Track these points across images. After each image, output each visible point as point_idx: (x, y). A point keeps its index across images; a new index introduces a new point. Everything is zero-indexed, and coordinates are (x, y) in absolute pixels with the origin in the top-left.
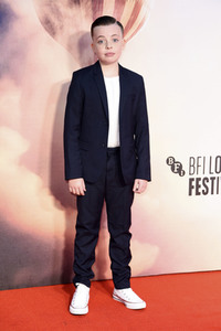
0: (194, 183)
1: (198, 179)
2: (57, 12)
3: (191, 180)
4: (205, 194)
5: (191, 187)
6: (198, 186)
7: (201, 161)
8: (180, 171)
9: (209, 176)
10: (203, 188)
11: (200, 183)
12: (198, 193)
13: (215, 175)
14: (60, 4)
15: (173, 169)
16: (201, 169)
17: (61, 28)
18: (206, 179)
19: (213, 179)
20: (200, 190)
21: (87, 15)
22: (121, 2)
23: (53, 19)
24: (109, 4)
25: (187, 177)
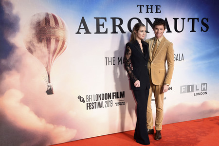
0: (88, 105)
1: (90, 103)
2: (33, 45)
3: (87, 104)
4: (93, 108)
5: (87, 106)
6: (90, 106)
7: (91, 96)
8: (83, 101)
9: (94, 102)
10: (92, 106)
11: (91, 105)
12: (90, 109)
13: (96, 101)
14: (34, 43)
15: (80, 100)
16: (91, 100)
17: (35, 51)
18: (93, 103)
19: (95, 103)
20: (91, 107)
21: (45, 46)
22: (57, 41)
23: (32, 48)
24: (53, 42)
25: (86, 103)
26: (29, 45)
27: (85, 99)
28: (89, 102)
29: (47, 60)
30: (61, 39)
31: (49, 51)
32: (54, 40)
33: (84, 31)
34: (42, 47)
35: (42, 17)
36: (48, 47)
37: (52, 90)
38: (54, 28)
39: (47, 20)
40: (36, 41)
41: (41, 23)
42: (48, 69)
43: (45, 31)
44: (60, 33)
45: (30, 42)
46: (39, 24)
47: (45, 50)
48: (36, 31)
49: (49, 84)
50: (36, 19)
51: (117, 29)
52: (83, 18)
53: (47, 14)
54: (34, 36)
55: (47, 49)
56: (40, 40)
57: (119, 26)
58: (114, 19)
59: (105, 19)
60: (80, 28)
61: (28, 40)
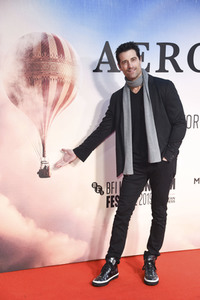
0: (110, 199)
1: (113, 197)
2: (19, 90)
3: (108, 197)
5: (108, 202)
6: (113, 201)
7: (114, 185)
10: (115, 202)
12: (112, 206)
14: (21, 86)
15: (96, 191)
16: (114, 190)
17: (22, 100)
21: (39, 93)
22: (61, 84)
23: (16, 95)
24: (53, 85)
25: (105, 195)
26: (12, 89)
27: (104, 189)
28: (110, 195)
29: (42, 117)
30: (67, 81)
31: (46, 101)
32: (56, 82)
33: (108, 67)
34: (33, 94)
35: (36, 42)
36: (44, 95)
37: (48, 170)
38: (55, 60)
39: (44, 47)
40: (25, 83)
41: (34, 51)
42: (42, 132)
43: (40, 66)
44: (65, 70)
45: (15, 85)
46: (30, 53)
47: (39, 99)
48: (25, 66)
49: (43, 159)
50: (24, 45)
51: (168, 65)
52: (107, 43)
53: (46, 36)
54: (21, 74)
55: (42, 99)
56: (31, 82)
57: (172, 59)
58: (163, 46)
59: (147, 45)
60: (100, 62)
61: (12, 81)
